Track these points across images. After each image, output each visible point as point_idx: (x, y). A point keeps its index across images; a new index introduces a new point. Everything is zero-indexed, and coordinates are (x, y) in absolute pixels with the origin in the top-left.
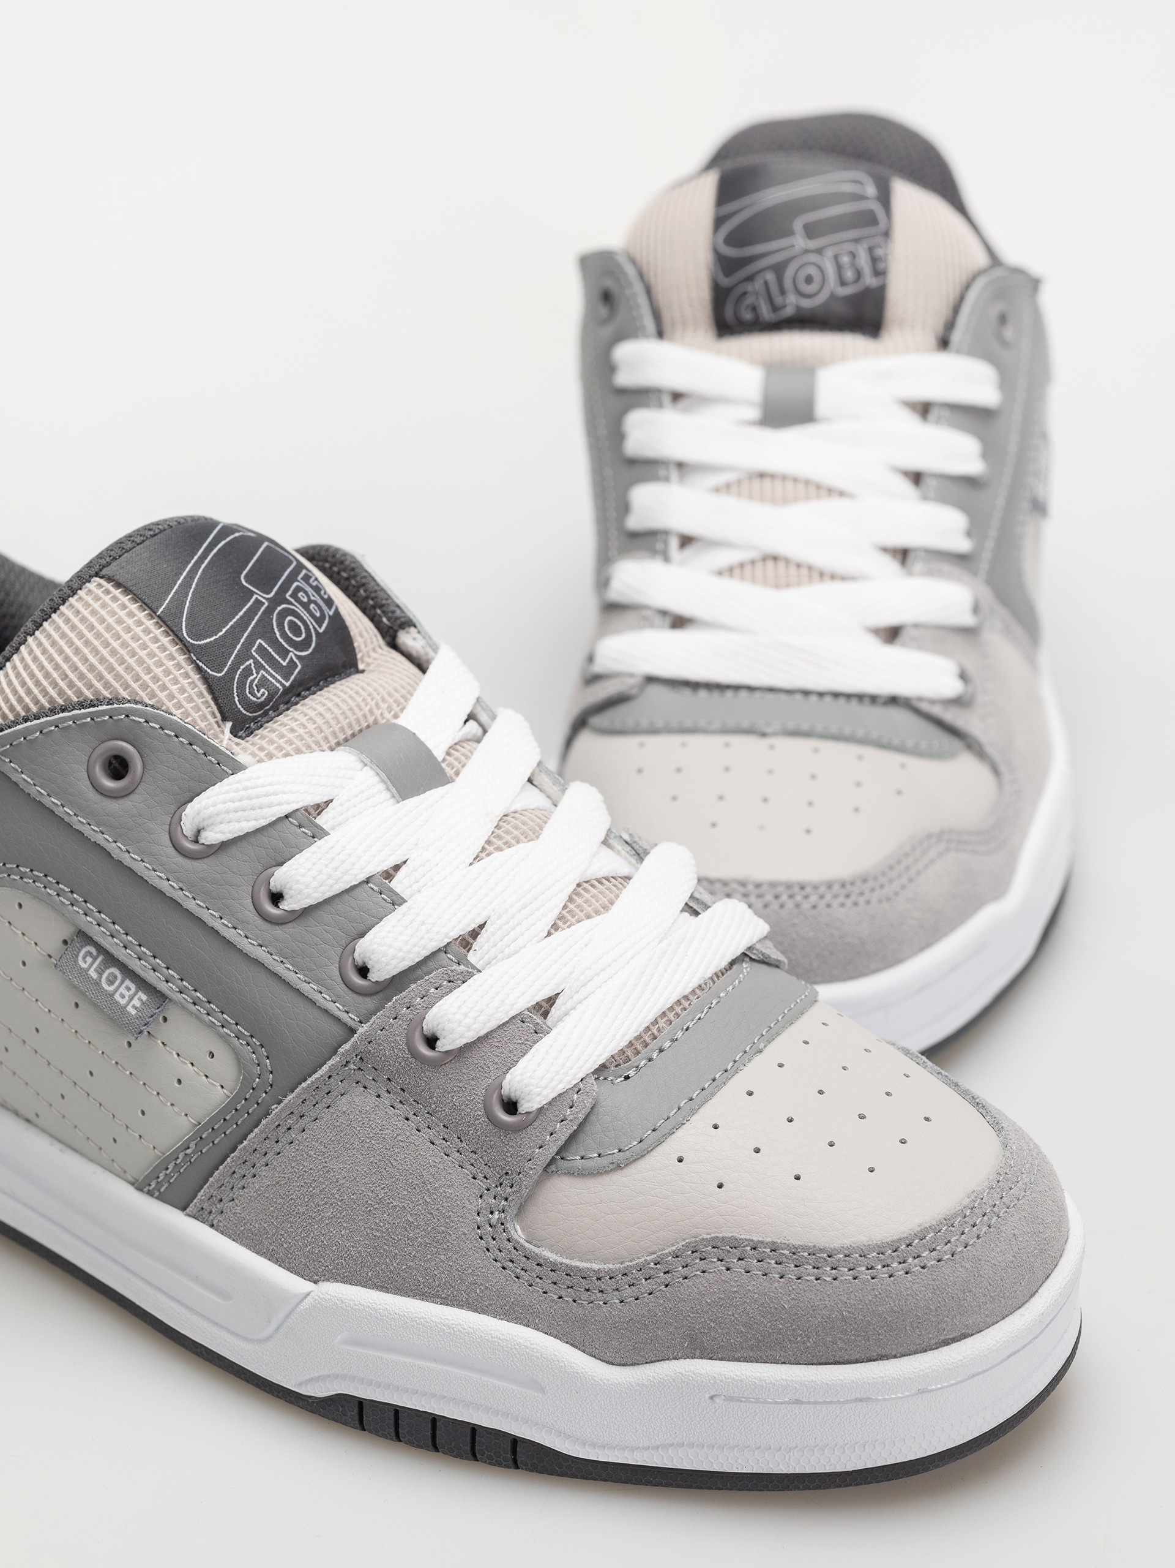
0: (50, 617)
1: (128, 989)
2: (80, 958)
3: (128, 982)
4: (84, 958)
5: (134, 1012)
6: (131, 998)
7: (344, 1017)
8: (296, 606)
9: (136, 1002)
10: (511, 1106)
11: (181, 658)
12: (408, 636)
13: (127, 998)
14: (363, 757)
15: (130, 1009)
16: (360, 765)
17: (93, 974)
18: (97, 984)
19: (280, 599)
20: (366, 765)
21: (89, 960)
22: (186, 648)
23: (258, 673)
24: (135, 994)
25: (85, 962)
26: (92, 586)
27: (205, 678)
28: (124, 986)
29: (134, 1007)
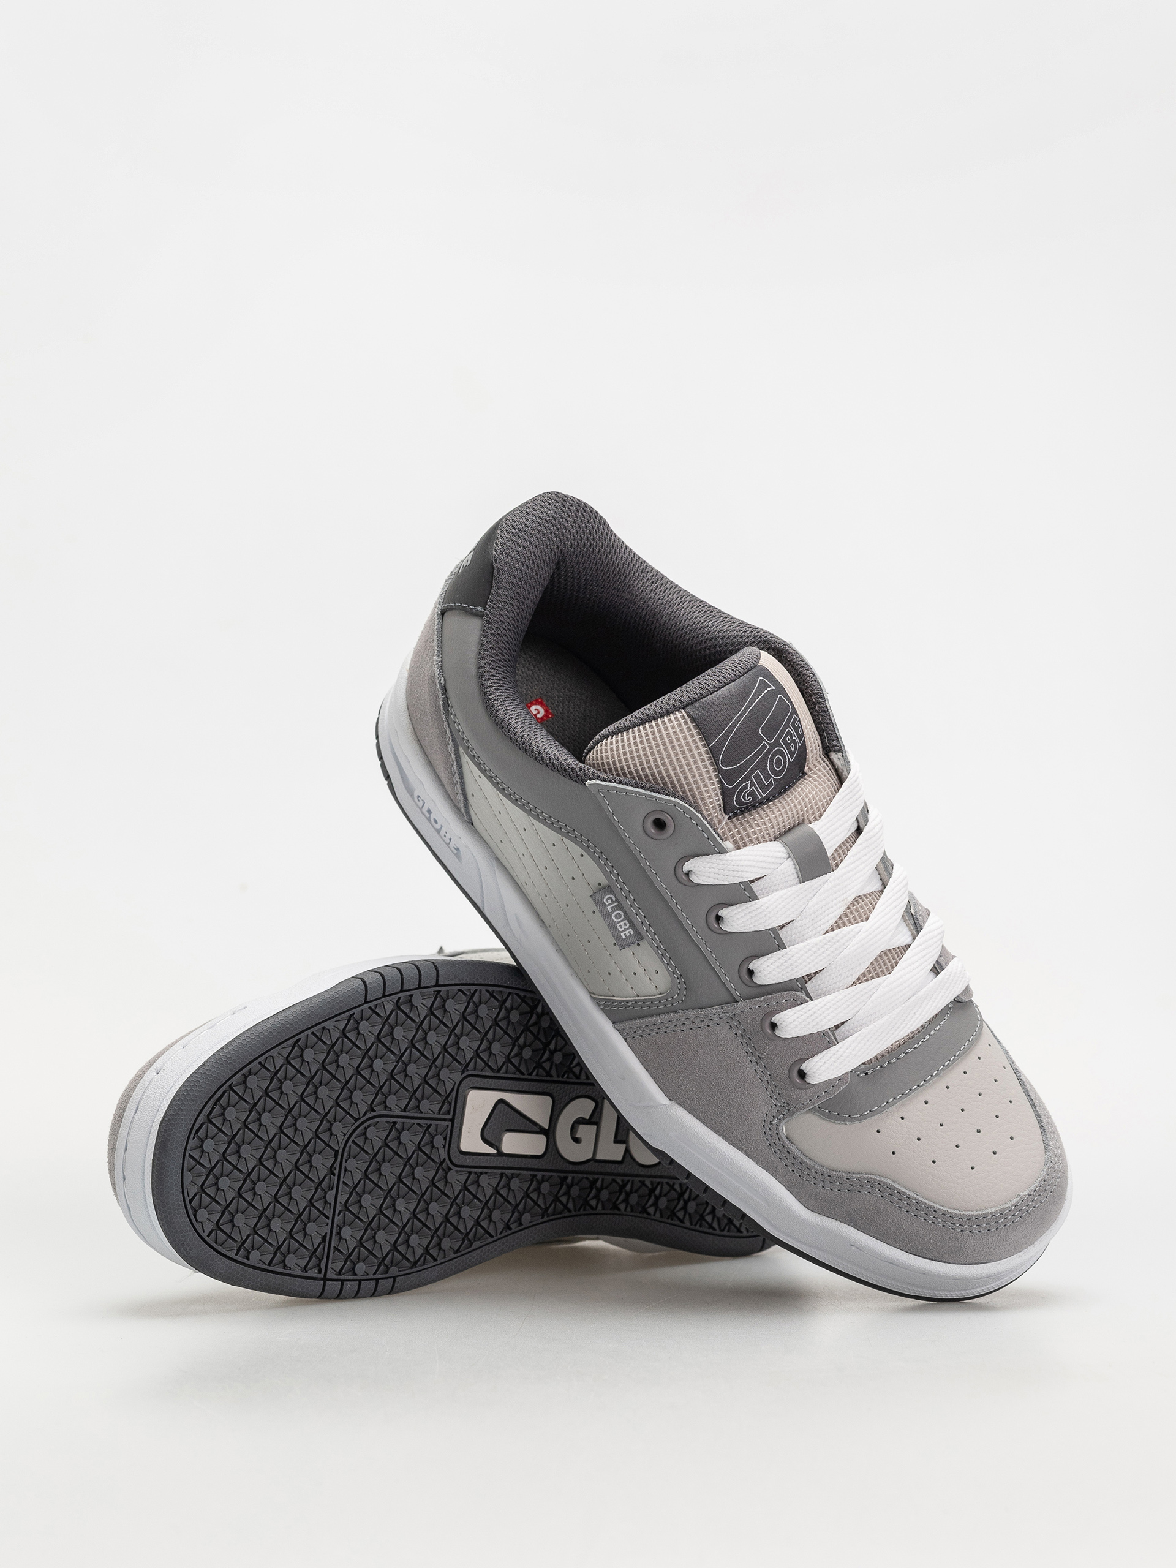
0: (651, 721)
1: (625, 924)
2: (605, 899)
3: (626, 921)
4: (607, 900)
5: (624, 937)
6: (625, 930)
7: (733, 991)
8: (784, 748)
9: (627, 932)
10: (802, 1075)
11: (713, 774)
12: (836, 756)
13: (623, 929)
14: (790, 852)
15: (622, 934)
16: (787, 856)
17: (609, 908)
18: (610, 914)
19: (777, 744)
20: (789, 857)
21: (610, 901)
22: (718, 770)
23: (750, 788)
24: (628, 929)
25: (607, 902)
26: (678, 714)
27: (722, 788)
28: (624, 922)
29: (625, 934)
